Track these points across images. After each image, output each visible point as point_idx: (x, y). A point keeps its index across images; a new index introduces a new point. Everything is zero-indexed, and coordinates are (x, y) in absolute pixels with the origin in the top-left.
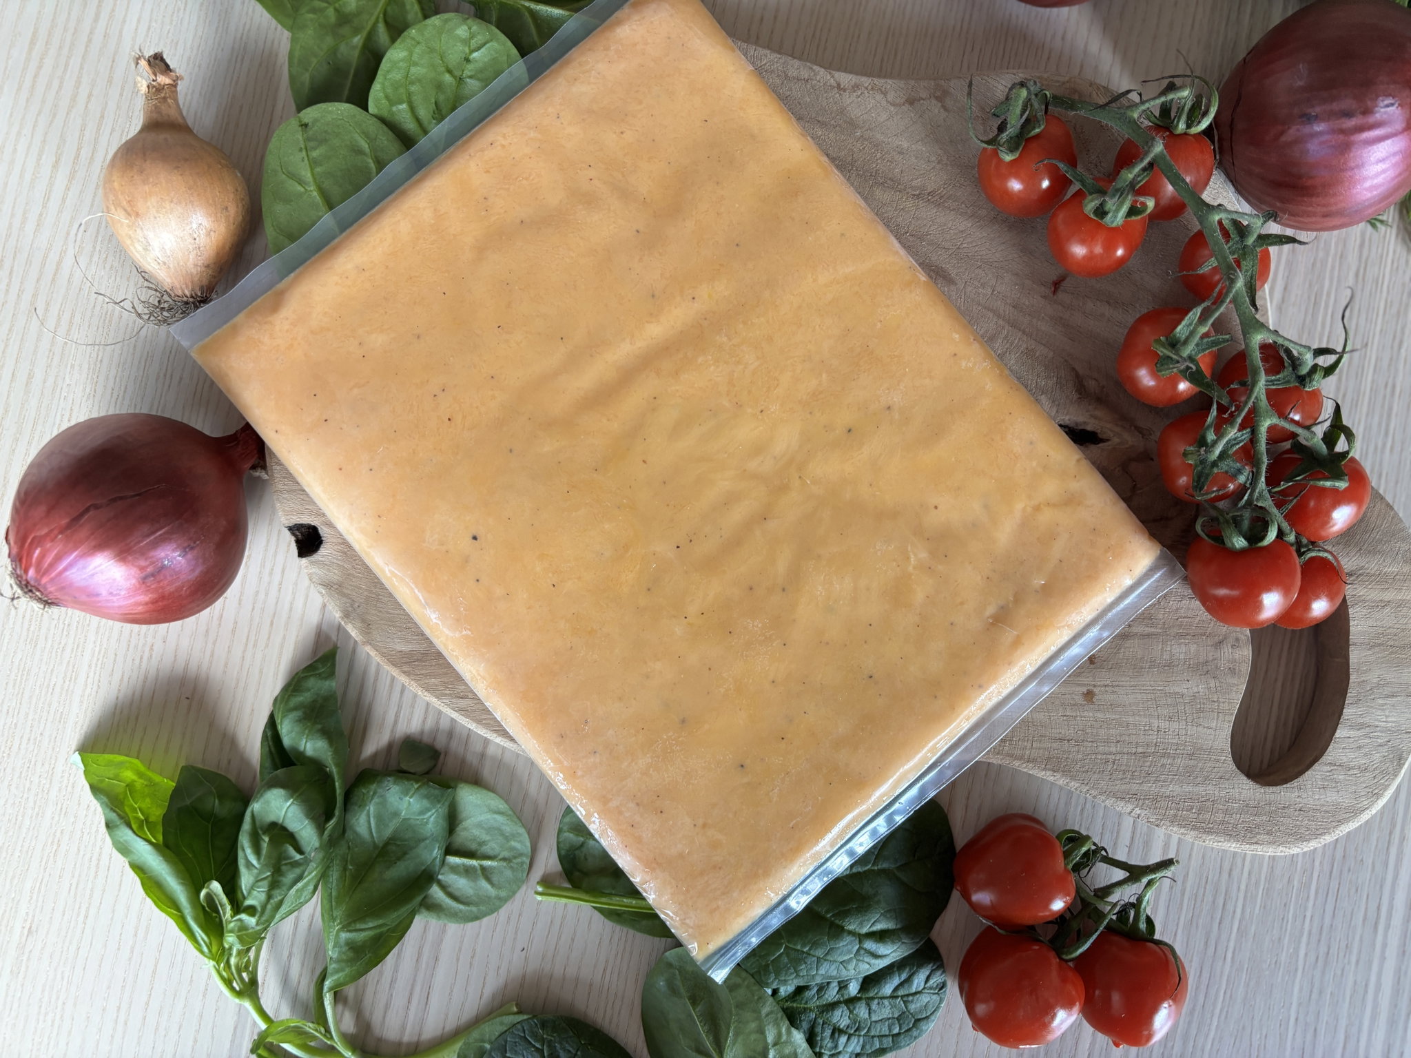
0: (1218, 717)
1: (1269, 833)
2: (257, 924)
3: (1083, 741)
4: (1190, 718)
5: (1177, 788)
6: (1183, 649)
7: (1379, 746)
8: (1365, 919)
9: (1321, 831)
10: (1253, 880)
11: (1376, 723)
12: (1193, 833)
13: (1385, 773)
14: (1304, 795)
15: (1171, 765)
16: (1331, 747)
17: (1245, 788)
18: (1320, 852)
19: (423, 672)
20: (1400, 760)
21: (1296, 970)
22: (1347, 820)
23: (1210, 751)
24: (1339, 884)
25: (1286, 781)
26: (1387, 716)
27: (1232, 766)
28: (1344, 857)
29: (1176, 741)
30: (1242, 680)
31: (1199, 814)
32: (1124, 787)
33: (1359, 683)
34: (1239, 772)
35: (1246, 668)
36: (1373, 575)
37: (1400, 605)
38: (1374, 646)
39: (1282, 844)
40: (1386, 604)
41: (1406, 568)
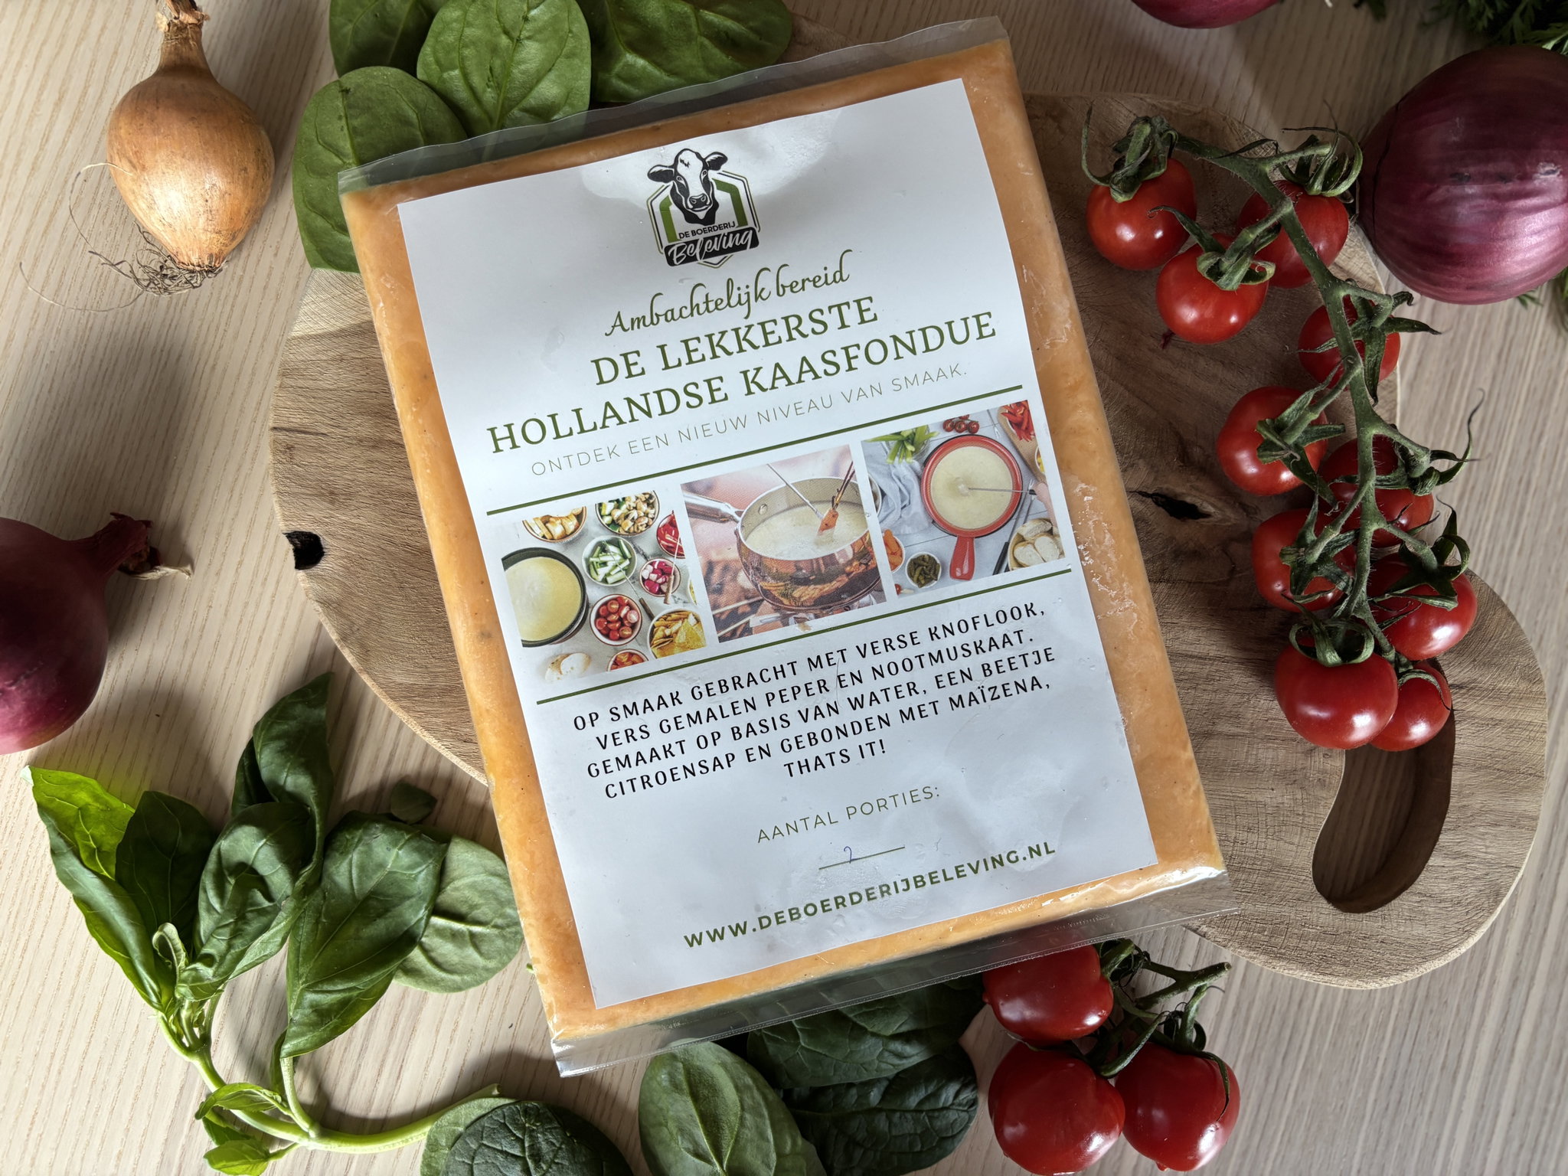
0: (1302, 832)
1: (1345, 964)
2: (214, 976)
4: (1271, 830)
5: (1250, 907)
6: (1271, 754)
7: (1476, 878)
8: (1443, 1068)
9: (1403, 967)
10: (1324, 1015)
11: (1475, 853)
12: (1263, 958)
13: (1479, 908)
14: (1388, 926)
15: (1246, 881)
16: (1422, 877)
17: (1324, 913)
18: (1400, 991)
19: (422, 709)
20: (1497, 896)
21: (1363, 1117)
22: (1433, 957)
23: (1289, 869)
25: (1369, 909)
26: (1487, 847)
27: (1311, 886)
28: (1427, 997)
29: (1253, 854)
30: (1332, 793)
31: (1271, 937)
33: (1459, 807)
34: (1319, 895)
35: (1337, 781)
36: (1486, 690)
37: (1512, 726)
38: (1479, 768)
39: (1359, 978)
40: (1496, 723)
41: (1523, 686)
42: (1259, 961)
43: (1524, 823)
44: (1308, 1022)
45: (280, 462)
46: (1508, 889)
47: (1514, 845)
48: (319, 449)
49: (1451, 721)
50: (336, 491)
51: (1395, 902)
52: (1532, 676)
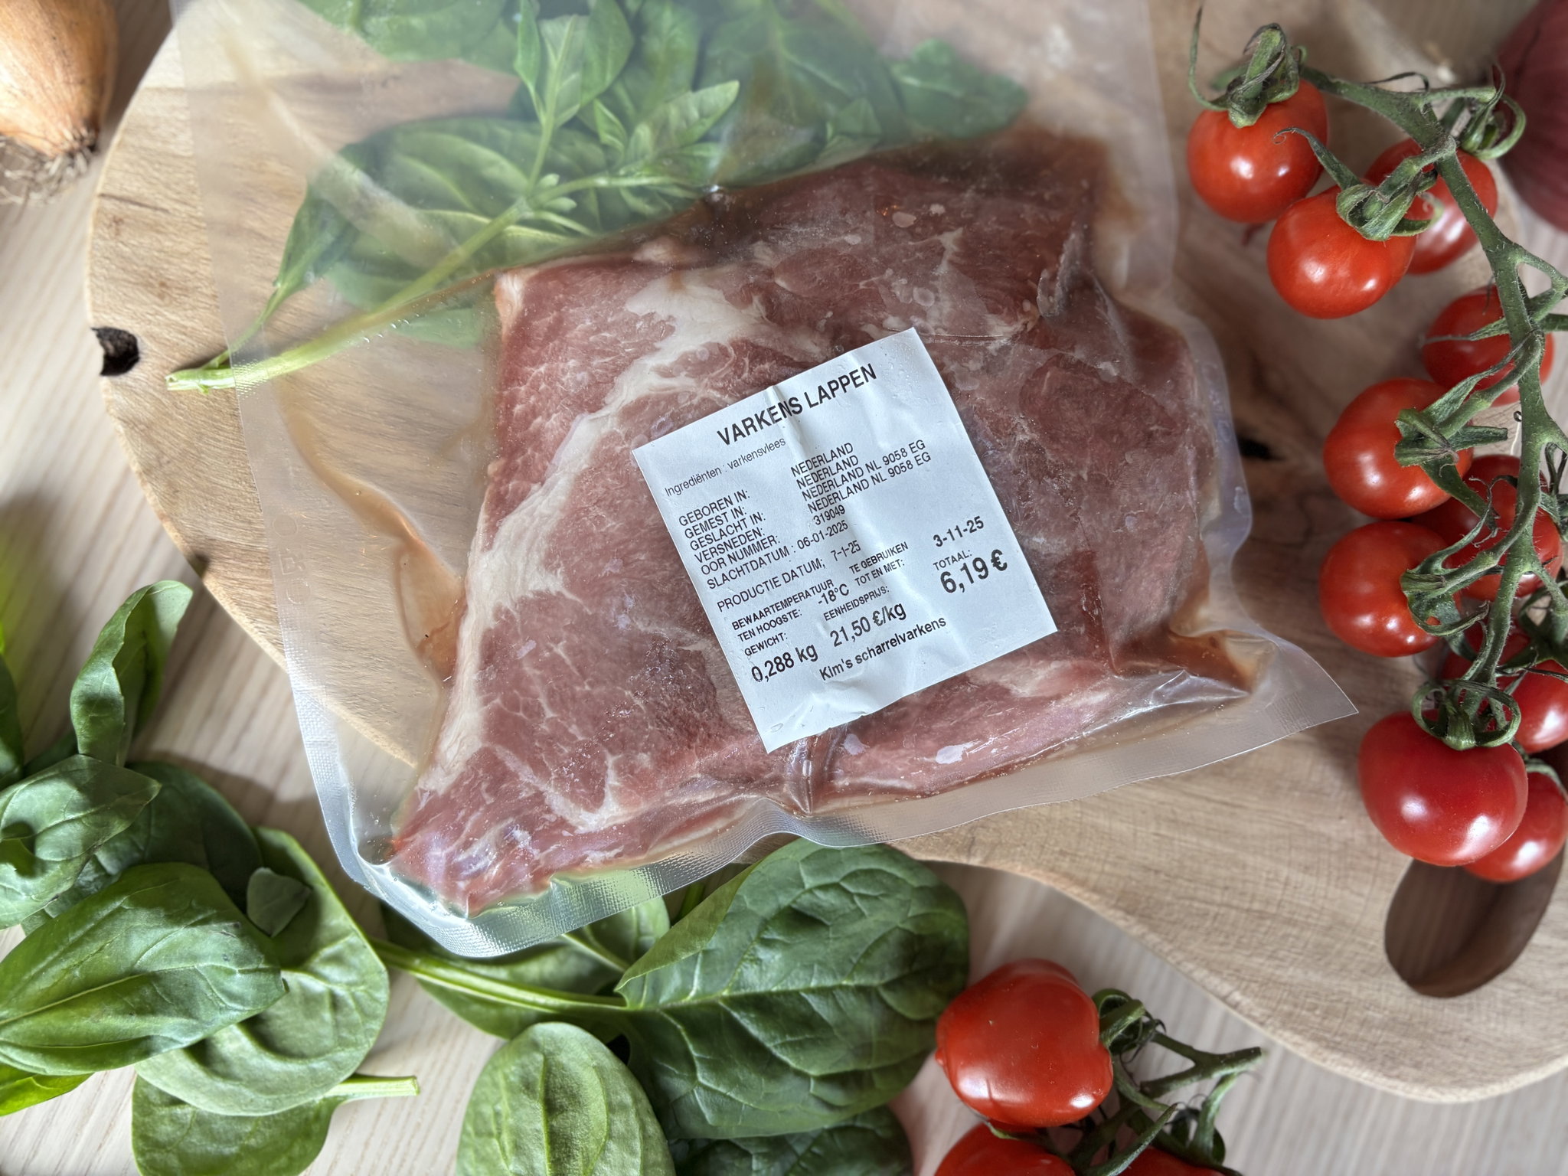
0: (1374, 881)
1: (1417, 1066)
3: (1176, 877)
4: (1335, 874)
5: (1299, 972)
9: (1490, 1076)
10: (1378, 1132)
12: (1311, 1045)
14: (1475, 1019)
15: (1297, 938)
16: (1522, 957)
17: (1395, 993)
18: (1473, 1113)
22: (1528, 1067)
23: (1354, 929)
25: (1453, 994)
28: (1507, 1125)
29: (1308, 904)
31: (1324, 1018)
32: (1223, 956)
42: (1304, 1050)
45: (101, 237)
48: (155, 228)
50: (168, 283)
51: (1486, 988)
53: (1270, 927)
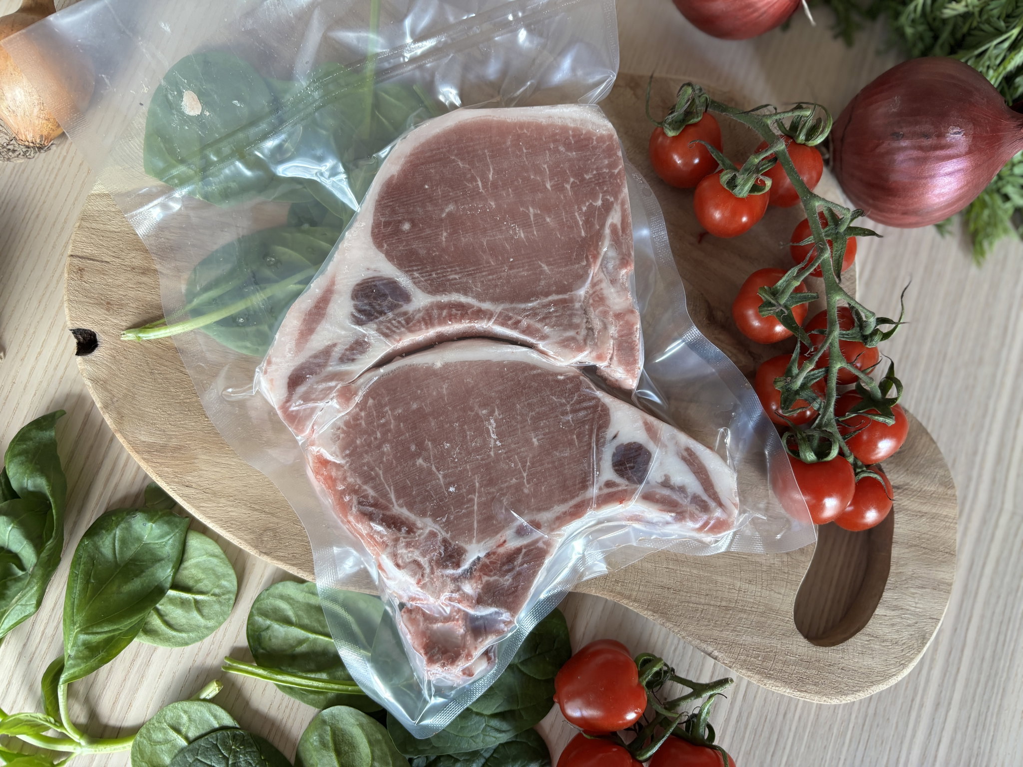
0: (787, 585)
1: (816, 684)
3: (680, 591)
4: (765, 583)
5: (749, 638)
7: (908, 626)
9: (857, 688)
11: (908, 607)
12: (757, 677)
13: (911, 648)
14: (846, 657)
15: (746, 619)
16: (870, 622)
17: (801, 646)
18: (856, 707)
20: (924, 639)
22: (878, 682)
23: (777, 612)
24: (869, 736)
25: (833, 644)
26: (916, 603)
27: (792, 625)
28: (875, 714)
29: (752, 601)
30: (808, 559)
31: (763, 662)
32: (708, 632)
33: (897, 573)
34: (797, 631)
36: (916, 491)
37: (934, 517)
38: (911, 546)
39: (825, 695)
40: (923, 515)
41: (941, 490)
42: (755, 679)
43: (942, 588)
44: (790, 729)
45: (72, 279)
46: (931, 635)
47: (935, 603)
48: (103, 272)
49: (892, 513)
50: (112, 302)
51: (852, 640)
52: (948, 483)
53: (731, 614)
